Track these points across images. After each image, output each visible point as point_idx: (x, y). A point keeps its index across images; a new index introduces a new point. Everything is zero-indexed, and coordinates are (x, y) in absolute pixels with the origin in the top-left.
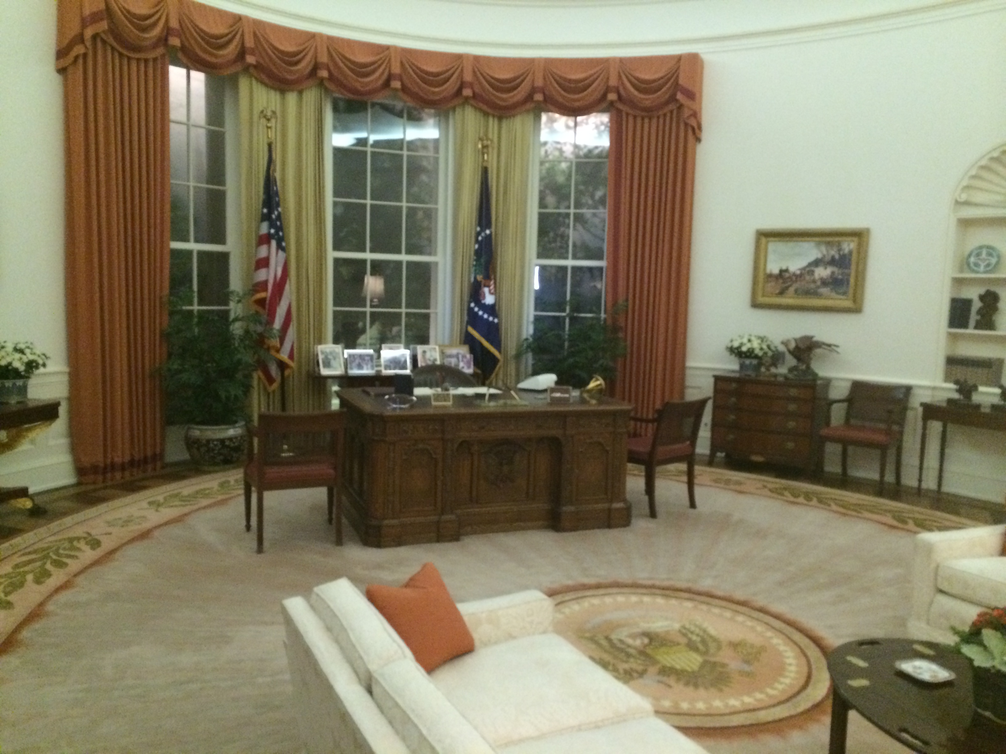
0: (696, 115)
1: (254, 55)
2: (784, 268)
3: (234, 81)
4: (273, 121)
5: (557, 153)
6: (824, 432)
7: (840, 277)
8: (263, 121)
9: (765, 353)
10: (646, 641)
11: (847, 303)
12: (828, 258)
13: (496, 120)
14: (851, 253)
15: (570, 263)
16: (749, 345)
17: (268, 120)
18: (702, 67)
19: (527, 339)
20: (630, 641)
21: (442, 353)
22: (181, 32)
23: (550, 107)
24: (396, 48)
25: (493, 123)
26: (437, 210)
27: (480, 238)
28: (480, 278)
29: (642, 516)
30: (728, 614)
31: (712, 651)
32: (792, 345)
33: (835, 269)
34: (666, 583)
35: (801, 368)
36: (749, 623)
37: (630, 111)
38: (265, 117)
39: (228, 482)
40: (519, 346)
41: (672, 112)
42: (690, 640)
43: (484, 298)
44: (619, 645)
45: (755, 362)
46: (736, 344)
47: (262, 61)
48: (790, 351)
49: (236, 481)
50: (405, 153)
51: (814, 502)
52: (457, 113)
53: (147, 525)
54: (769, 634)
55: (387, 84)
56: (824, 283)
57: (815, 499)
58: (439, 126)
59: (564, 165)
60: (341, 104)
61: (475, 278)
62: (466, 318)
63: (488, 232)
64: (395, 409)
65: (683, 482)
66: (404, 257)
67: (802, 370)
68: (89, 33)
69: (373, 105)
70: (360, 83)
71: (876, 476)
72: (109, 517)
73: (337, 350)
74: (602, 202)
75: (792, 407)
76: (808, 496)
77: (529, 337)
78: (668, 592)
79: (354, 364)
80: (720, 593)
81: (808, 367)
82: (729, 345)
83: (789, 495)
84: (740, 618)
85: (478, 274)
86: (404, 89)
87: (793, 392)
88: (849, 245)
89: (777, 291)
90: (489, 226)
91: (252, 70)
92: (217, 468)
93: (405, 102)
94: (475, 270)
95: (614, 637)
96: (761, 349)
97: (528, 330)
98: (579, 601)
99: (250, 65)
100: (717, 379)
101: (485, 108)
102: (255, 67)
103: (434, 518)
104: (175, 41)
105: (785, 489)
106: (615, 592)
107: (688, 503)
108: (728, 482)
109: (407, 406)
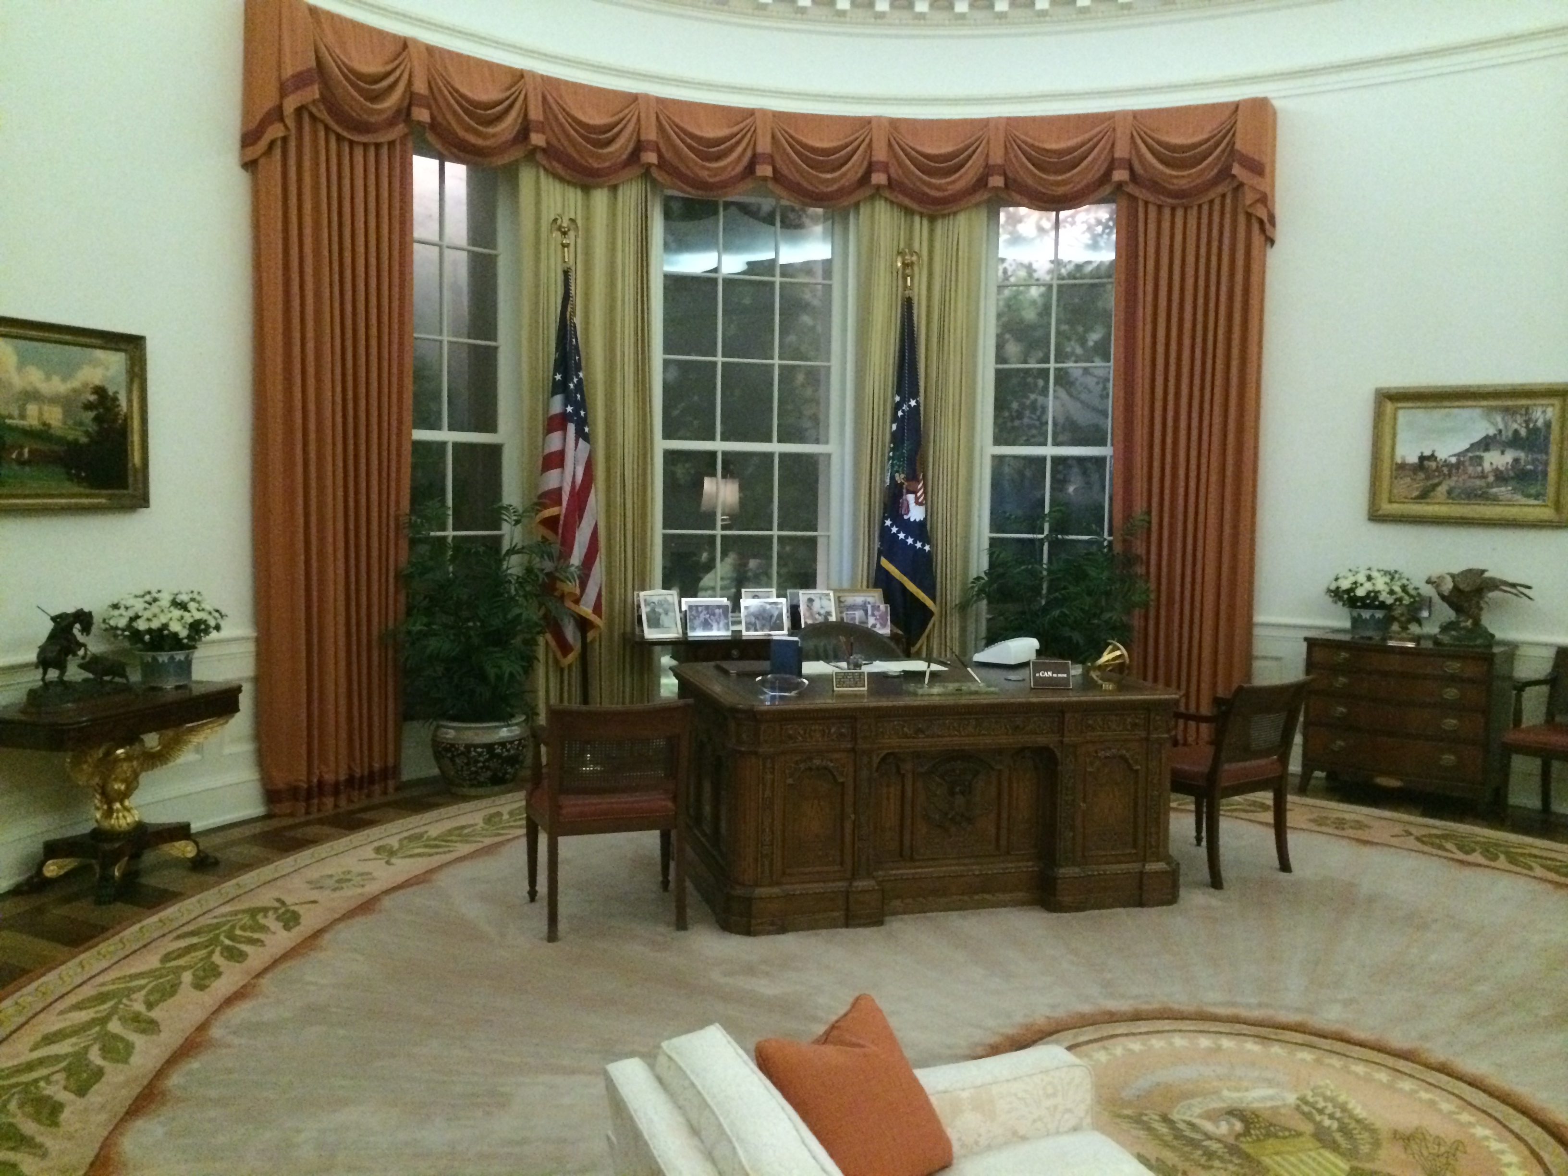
0: (1264, 199)
1: (543, 133)
2: (1427, 453)
3: (511, 174)
4: (572, 234)
5: (1023, 273)
6: (1511, 736)
7: (1529, 467)
8: (556, 235)
9: (1400, 600)
10: (1239, 1126)
11: (1547, 513)
12: (1508, 434)
13: (925, 222)
14: (1548, 425)
15: (1049, 451)
16: (1368, 586)
17: (564, 234)
18: (1275, 121)
19: (978, 578)
20: (1209, 1126)
21: (839, 601)
22: (431, 100)
23: (1017, 197)
24: (764, 112)
25: (921, 227)
26: (829, 368)
27: (900, 413)
28: (900, 478)
29: (1199, 885)
30: (1383, 1076)
31: (1365, 1149)
32: (1448, 585)
33: (1522, 455)
34: (1257, 1014)
35: (1463, 624)
36: (1424, 1095)
37: (1151, 199)
38: (560, 228)
39: (499, 814)
40: (965, 590)
41: (1223, 196)
42: (1318, 1125)
43: (908, 511)
44: (1188, 1133)
45: (1379, 614)
46: (1345, 584)
47: (554, 142)
49: (511, 813)
50: (778, 279)
51: (1502, 860)
52: (862, 210)
53: (372, 888)
54: (1466, 1117)
55: (750, 169)
56: (1501, 477)
57: (1502, 857)
58: (830, 234)
59: (1034, 292)
60: (675, 206)
61: (892, 478)
62: (877, 545)
63: (913, 403)
64: (773, 699)
65: (1267, 824)
66: (775, 447)
67: (1465, 628)
68: (291, 104)
69: (727, 205)
70: (706, 171)
72: (313, 874)
73: (670, 598)
74: (1102, 350)
75: (1451, 693)
76: (1490, 851)
77: (983, 575)
78: (1263, 1031)
79: (697, 622)
80: (1359, 1035)
81: (1477, 622)
82: (1333, 587)
83: (1454, 849)
84: (1407, 1085)
85: (897, 472)
86: (777, 176)
87: (1454, 667)
88: (1544, 412)
89: (1416, 494)
90: (915, 395)
91: (539, 156)
92: (481, 791)
93: (779, 198)
94: (893, 466)
95: (1175, 1116)
96: (1392, 592)
97: (980, 564)
98: (1106, 1043)
99: (536, 148)
100: (1312, 644)
101: (907, 202)
102: (544, 150)
103: (841, 885)
104: (422, 115)
105: (1446, 837)
106: (1167, 1028)
107: (1276, 863)
108: (1340, 824)
109: (793, 694)
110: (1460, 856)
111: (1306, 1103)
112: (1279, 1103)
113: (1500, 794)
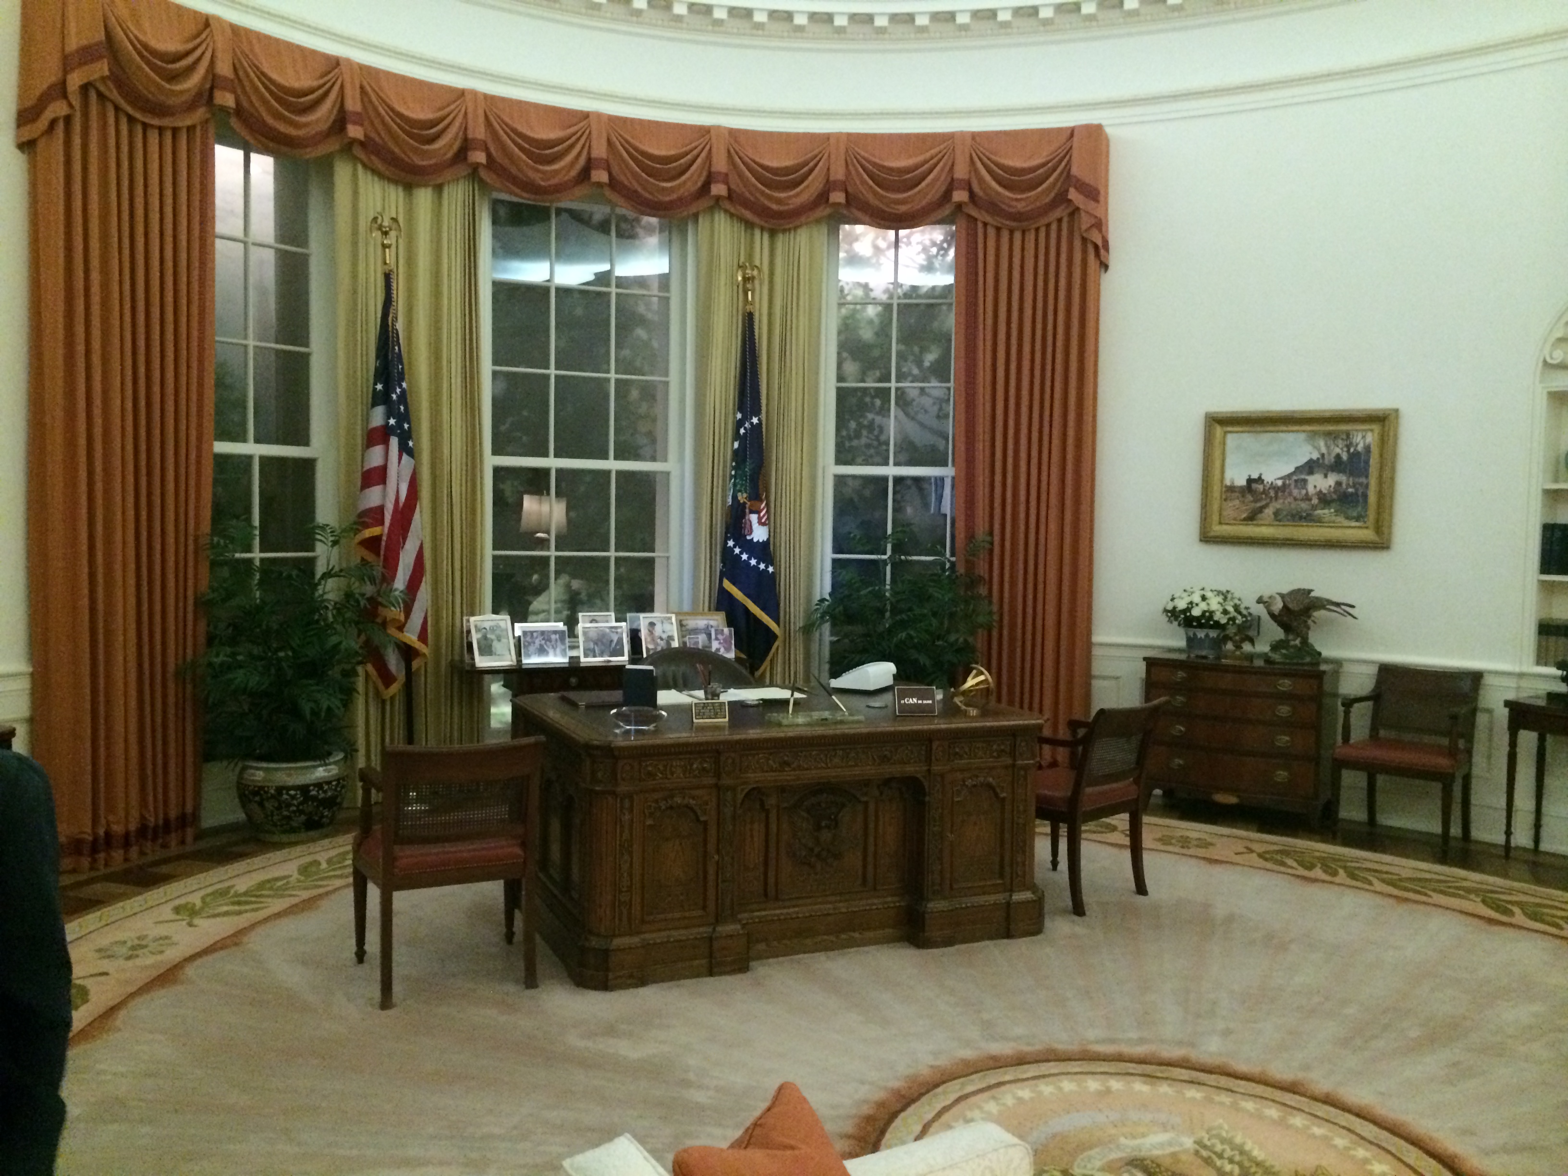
0: (1099, 225)
1: (362, 125)
2: (1255, 476)
3: (325, 167)
4: (393, 234)
5: (860, 292)
6: (1341, 751)
7: (1350, 490)
8: (377, 234)
9: (1233, 619)
11: (1367, 534)
12: (1330, 459)
13: (766, 236)
14: (1368, 449)
15: (891, 471)
16: (1203, 606)
17: (386, 234)
18: (1108, 146)
19: (823, 600)
21: (681, 625)
22: (236, 83)
23: (859, 214)
24: (599, 115)
25: (761, 240)
26: (667, 384)
27: (742, 431)
28: (742, 497)
29: (1064, 912)
30: (1273, 1112)
32: (1278, 605)
33: (1343, 478)
34: (1139, 1050)
35: (1292, 643)
36: (1317, 1131)
37: (988, 219)
38: (380, 228)
39: (317, 863)
40: (809, 614)
41: (1060, 221)
43: (751, 531)
45: (1213, 634)
46: (1182, 605)
47: (373, 135)
48: (1272, 616)
49: (329, 861)
50: (613, 290)
51: (1342, 875)
52: (700, 220)
53: (173, 955)
54: (1361, 1153)
55: (585, 174)
56: (1324, 500)
57: (1341, 872)
58: (667, 245)
59: (871, 311)
60: (502, 212)
61: (735, 497)
62: (719, 566)
63: (755, 420)
64: (628, 732)
65: (1124, 847)
66: (612, 465)
67: (1295, 646)
68: (75, 80)
69: (559, 211)
70: (538, 174)
71: (1436, 828)
72: (104, 940)
73: (502, 624)
74: (940, 371)
75: (1284, 710)
76: (1329, 866)
77: (828, 597)
78: (1149, 1069)
79: (532, 648)
80: (1242, 1067)
81: (1305, 641)
82: (1170, 607)
83: (1295, 864)
84: (1298, 1121)
85: (740, 491)
86: (613, 184)
87: (1285, 685)
88: (1364, 437)
89: (1244, 515)
90: (757, 413)
91: (357, 151)
92: (293, 837)
93: (613, 205)
94: (735, 485)
95: (1078, 1169)
96: (1225, 612)
97: (823, 586)
98: (994, 1092)
99: (353, 141)
100: (1151, 663)
101: (748, 215)
102: (362, 144)
103: (705, 930)
104: (227, 99)
105: (1285, 853)
106: (1053, 1071)
107: (1132, 885)
108: (1185, 842)
109: (651, 727)
110: (1302, 871)
111: (1205, 1147)
112: (1177, 1149)
113: (1330, 809)
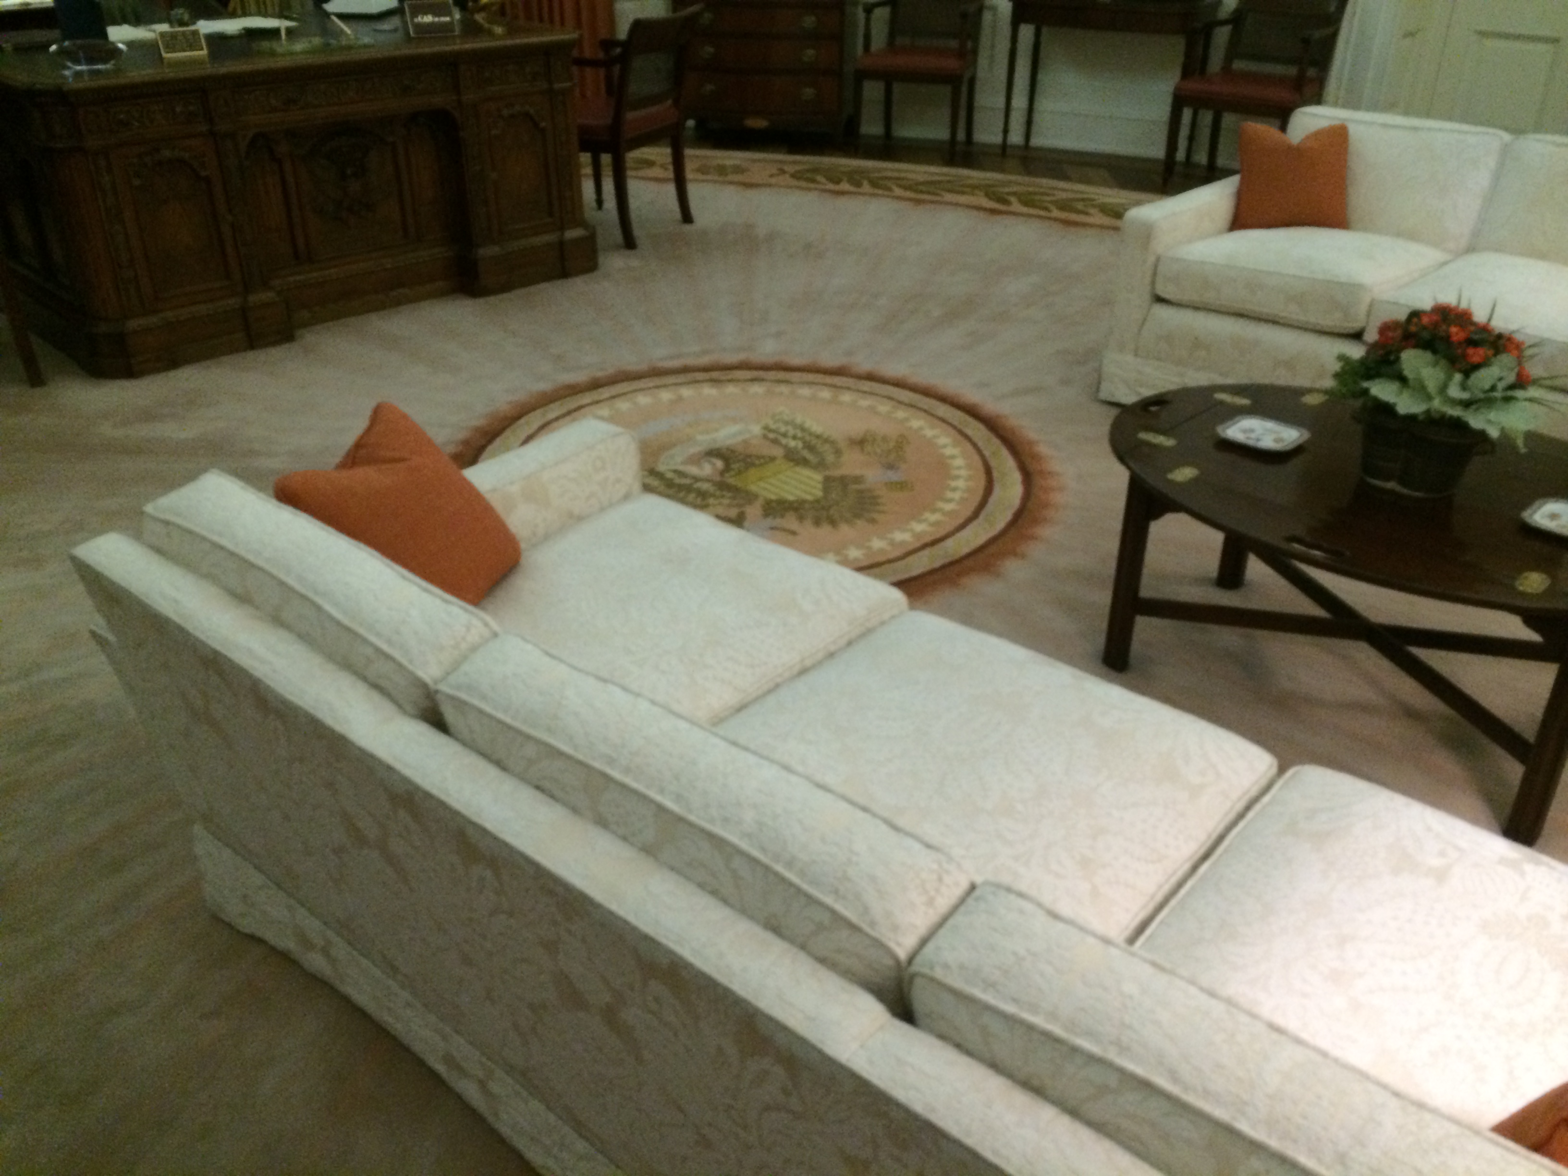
6: (862, 62)
10: (719, 464)
20: (693, 470)
29: (617, 247)
30: (826, 394)
31: (830, 458)
34: (705, 360)
36: (865, 402)
42: (785, 447)
44: (678, 481)
51: (866, 187)
54: (901, 414)
57: (865, 183)
65: (669, 181)
71: (945, 135)
75: (809, 21)
76: (855, 178)
78: (715, 375)
80: (796, 361)
83: (823, 180)
84: (846, 397)
95: (661, 468)
98: (576, 415)
103: (233, 302)
105: (816, 170)
106: (625, 390)
107: (677, 214)
108: (722, 170)
109: (108, 66)
110: (831, 186)
111: (771, 431)
112: (747, 436)
113: (852, 124)
